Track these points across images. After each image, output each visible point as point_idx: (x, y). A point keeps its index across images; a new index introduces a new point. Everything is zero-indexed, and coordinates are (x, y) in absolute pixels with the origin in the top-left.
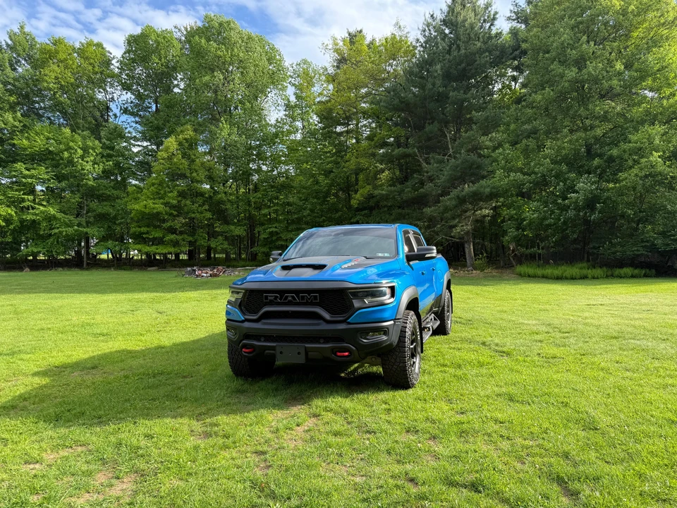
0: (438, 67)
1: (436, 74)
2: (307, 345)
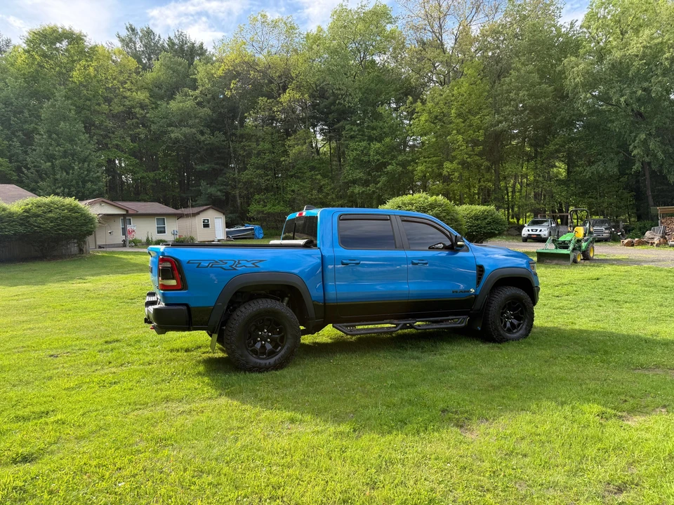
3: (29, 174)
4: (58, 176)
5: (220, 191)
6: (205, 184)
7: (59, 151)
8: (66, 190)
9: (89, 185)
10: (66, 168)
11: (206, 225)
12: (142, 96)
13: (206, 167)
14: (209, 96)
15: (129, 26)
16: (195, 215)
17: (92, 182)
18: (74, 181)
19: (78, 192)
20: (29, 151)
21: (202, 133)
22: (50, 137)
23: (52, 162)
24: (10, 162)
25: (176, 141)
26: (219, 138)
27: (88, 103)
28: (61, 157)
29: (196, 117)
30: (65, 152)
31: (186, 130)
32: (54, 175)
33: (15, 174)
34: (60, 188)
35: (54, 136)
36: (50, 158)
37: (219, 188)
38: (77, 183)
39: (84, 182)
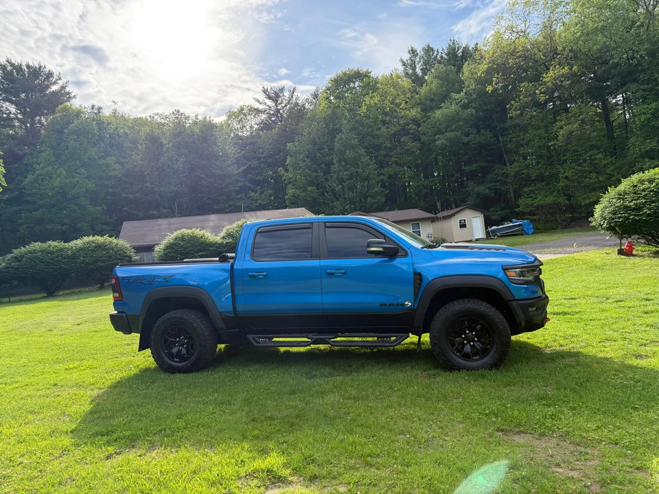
3: (329, 197)
4: (346, 196)
5: (490, 188)
6: (472, 184)
7: (347, 175)
8: (353, 206)
9: (369, 199)
10: (352, 188)
11: (463, 226)
12: (414, 113)
13: (474, 167)
14: (474, 96)
15: (410, 49)
16: (449, 217)
17: (371, 196)
18: (358, 198)
19: (361, 207)
20: (329, 178)
21: (467, 135)
22: (340, 164)
23: (342, 185)
24: (318, 189)
25: (443, 148)
26: (486, 136)
27: (370, 130)
28: (348, 179)
29: (460, 120)
30: (351, 174)
31: (450, 135)
32: (344, 195)
33: (321, 198)
34: (348, 205)
35: (343, 163)
36: (341, 181)
37: (487, 185)
38: (361, 200)
39: (366, 198)
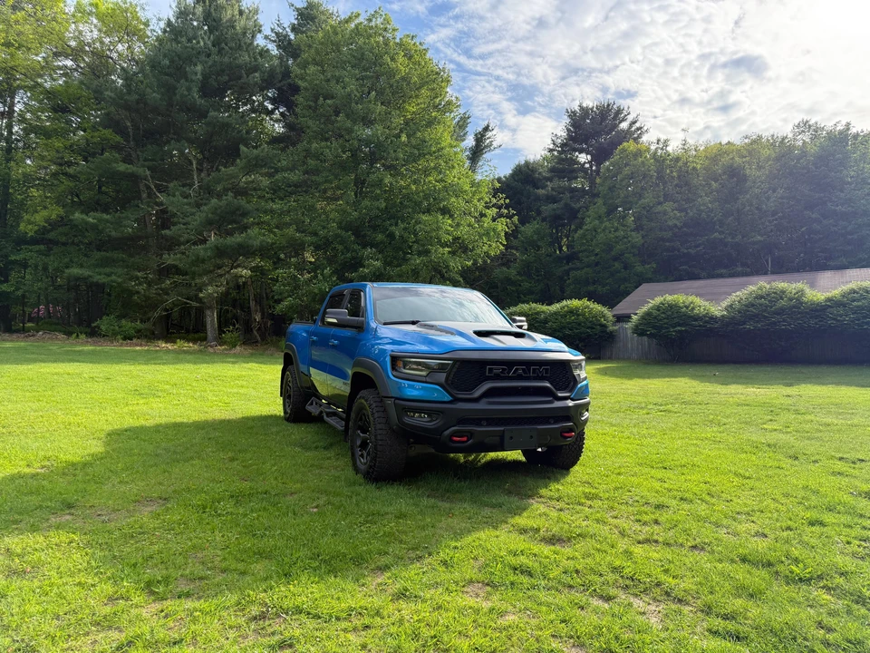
0: (199, 68)
1: (194, 78)
2: (539, 427)
